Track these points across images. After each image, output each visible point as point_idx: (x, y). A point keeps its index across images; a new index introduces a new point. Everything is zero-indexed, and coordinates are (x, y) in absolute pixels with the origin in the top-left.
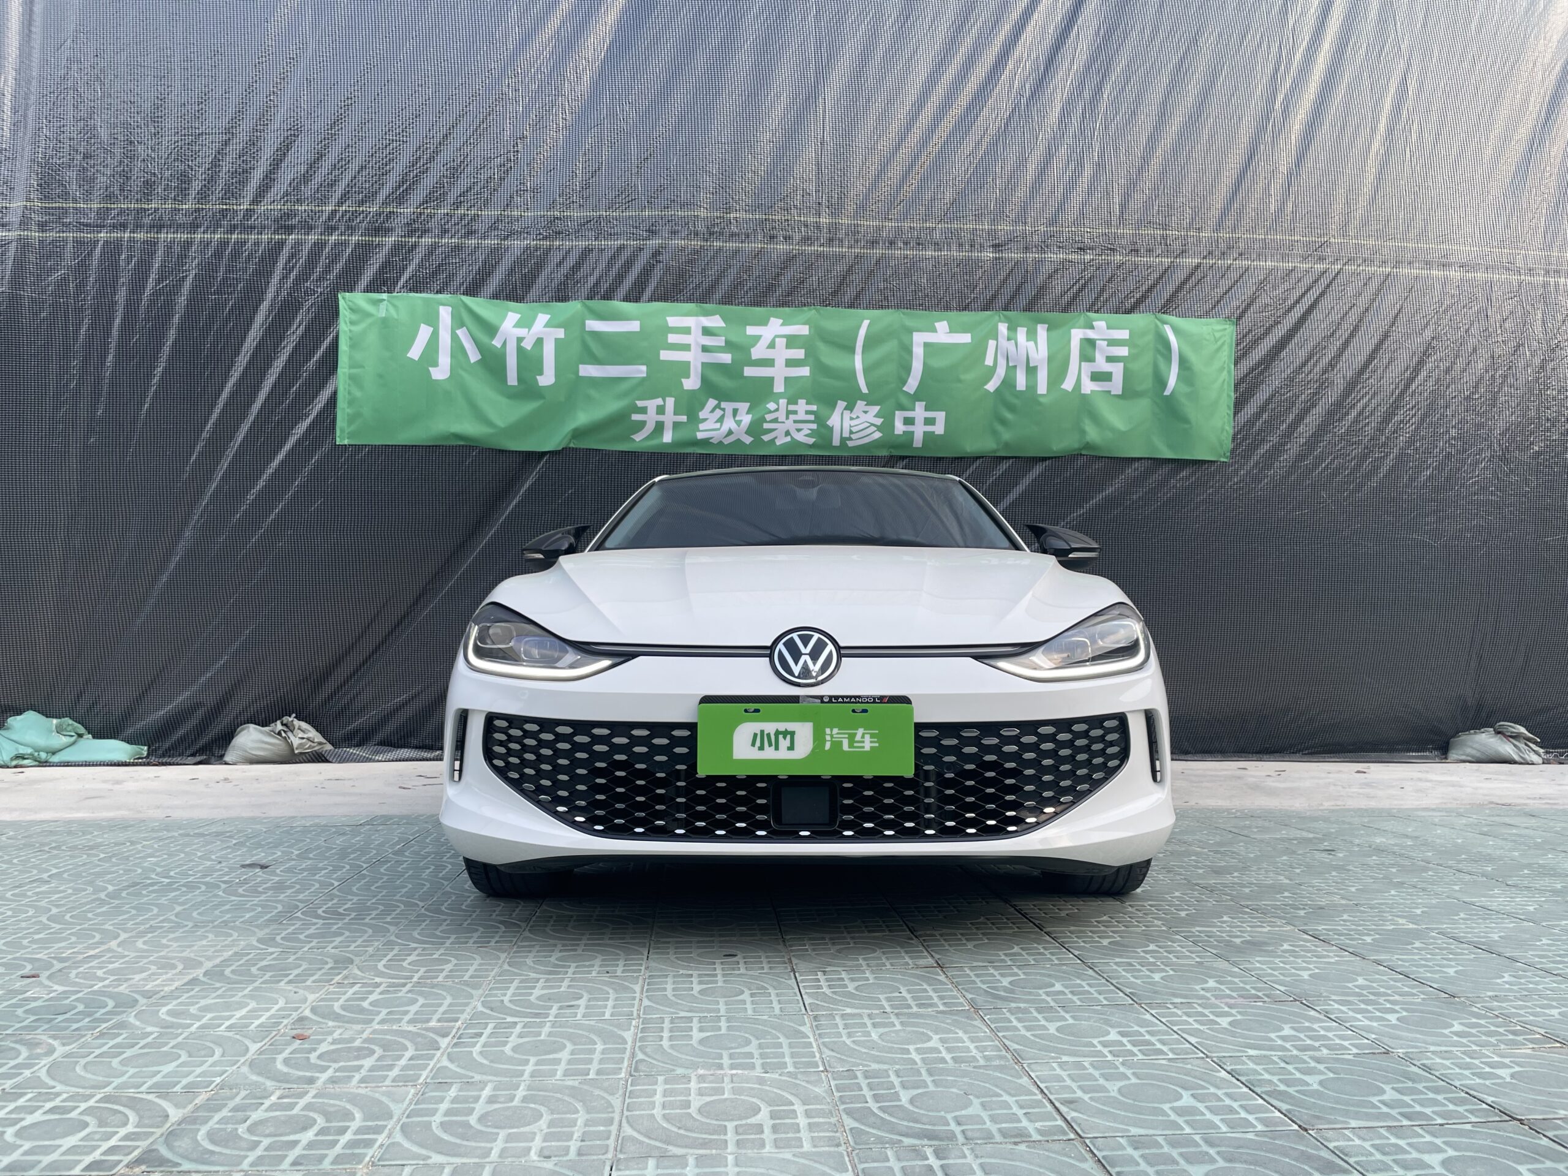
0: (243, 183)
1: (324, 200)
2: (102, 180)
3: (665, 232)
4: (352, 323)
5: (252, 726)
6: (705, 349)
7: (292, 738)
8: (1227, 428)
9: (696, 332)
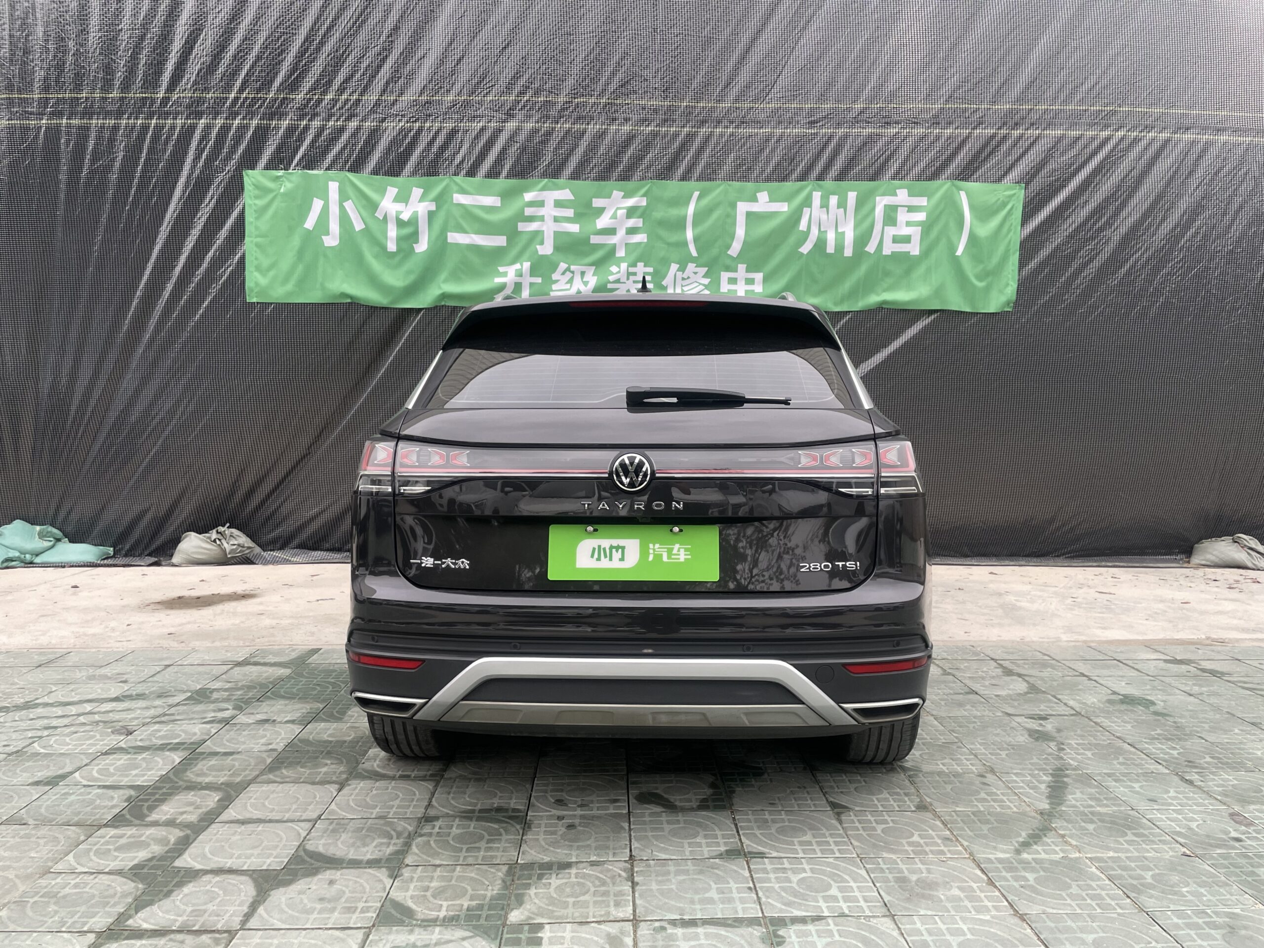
0: (159, 73)
1: (228, 88)
2: (39, 74)
3: (520, 115)
4: (256, 197)
5: (193, 534)
6: (556, 220)
7: (225, 545)
8: (1011, 283)
9: (550, 203)
